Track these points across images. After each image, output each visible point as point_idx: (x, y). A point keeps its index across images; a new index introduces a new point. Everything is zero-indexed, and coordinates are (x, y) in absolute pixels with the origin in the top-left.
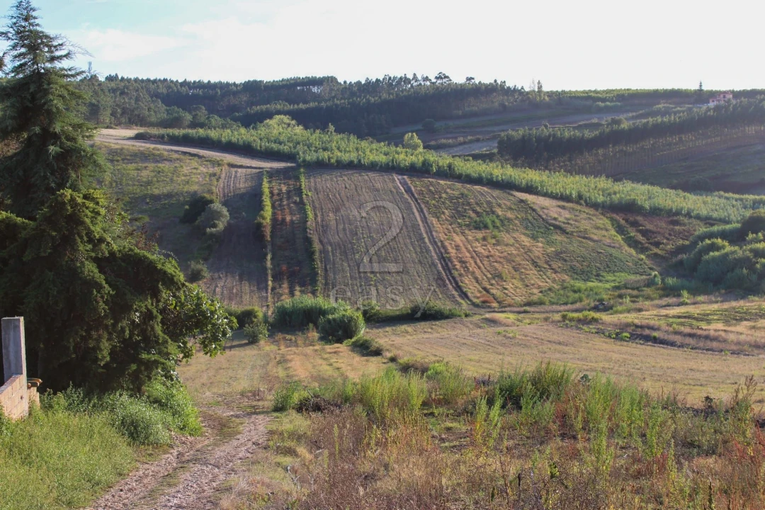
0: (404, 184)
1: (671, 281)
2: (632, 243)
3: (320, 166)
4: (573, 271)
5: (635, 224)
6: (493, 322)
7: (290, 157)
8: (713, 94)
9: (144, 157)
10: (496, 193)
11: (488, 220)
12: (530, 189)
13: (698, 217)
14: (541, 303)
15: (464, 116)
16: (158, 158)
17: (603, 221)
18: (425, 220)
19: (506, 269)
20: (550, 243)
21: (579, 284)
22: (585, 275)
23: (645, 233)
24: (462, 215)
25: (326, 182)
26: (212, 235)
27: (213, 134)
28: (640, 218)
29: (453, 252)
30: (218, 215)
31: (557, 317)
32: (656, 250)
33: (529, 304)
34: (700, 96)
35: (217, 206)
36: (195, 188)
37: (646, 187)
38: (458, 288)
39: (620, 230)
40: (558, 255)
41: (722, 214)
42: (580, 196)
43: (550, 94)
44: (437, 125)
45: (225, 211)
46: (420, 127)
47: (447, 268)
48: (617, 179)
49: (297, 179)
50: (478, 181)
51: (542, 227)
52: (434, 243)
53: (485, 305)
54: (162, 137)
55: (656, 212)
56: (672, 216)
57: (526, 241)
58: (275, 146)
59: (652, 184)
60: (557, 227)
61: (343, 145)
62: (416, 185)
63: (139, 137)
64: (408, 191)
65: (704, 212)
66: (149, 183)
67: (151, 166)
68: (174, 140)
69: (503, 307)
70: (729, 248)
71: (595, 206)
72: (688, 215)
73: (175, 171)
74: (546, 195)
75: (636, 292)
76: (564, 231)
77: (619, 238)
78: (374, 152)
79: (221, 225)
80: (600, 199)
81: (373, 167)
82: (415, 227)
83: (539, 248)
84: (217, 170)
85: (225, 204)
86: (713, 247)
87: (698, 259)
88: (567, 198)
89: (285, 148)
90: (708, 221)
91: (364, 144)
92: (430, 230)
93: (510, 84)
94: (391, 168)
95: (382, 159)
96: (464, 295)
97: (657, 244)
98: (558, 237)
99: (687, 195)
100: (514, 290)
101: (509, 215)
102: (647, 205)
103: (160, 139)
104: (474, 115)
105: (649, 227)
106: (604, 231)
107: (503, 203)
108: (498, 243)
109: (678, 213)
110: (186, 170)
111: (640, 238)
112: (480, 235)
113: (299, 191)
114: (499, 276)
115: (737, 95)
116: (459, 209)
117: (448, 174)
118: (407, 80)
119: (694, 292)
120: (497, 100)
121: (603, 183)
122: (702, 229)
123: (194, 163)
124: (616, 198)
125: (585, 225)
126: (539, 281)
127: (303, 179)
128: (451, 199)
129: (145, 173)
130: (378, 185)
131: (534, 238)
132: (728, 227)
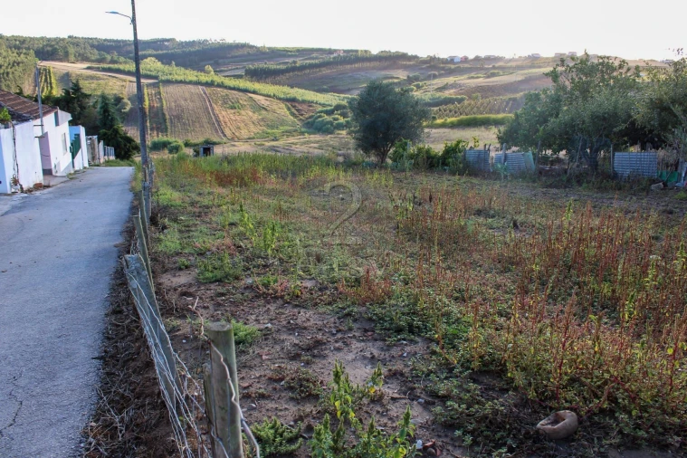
0: (203, 90)
1: (303, 130)
2: (293, 114)
3: (168, 82)
4: (268, 126)
5: (294, 107)
6: (234, 145)
7: (156, 78)
8: (335, 51)
9: (92, 78)
10: (241, 94)
11: (236, 106)
12: (254, 92)
13: (320, 104)
14: (254, 138)
15: (232, 57)
16: (98, 78)
17: (283, 105)
18: (211, 105)
19: (242, 125)
20: (260, 115)
21: (269, 131)
22: (272, 127)
23: (298, 110)
24: (226, 103)
25: (171, 89)
26: (124, 113)
27: (121, 67)
28: (297, 105)
29: (221, 118)
30: (127, 104)
31: (253, 143)
32: (301, 117)
33: (249, 139)
34: (330, 52)
35: (126, 100)
36: (115, 92)
37: (303, 91)
38: (223, 133)
39: (289, 109)
40: (263, 119)
41: (330, 103)
42: (274, 95)
43: (269, 48)
44: (221, 61)
45: (129, 102)
46: (212, 62)
47: (219, 125)
48: (292, 87)
49: (159, 88)
50: (234, 89)
51: (259, 108)
52: (214, 115)
53: (232, 139)
54: (99, 68)
55: (304, 102)
56: (310, 103)
57: (251, 114)
58: (149, 73)
59: (306, 89)
60: (264, 108)
61: (178, 72)
62: (208, 90)
63: (88, 68)
64: (205, 93)
65: (322, 102)
66: (95, 90)
67: (95, 82)
68: (104, 70)
69: (239, 140)
70: (326, 117)
71: (280, 99)
72: (316, 103)
73: (106, 84)
74: (261, 95)
75: (289, 133)
76: (266, 109)
77: (288, 112)
78: (191, 75)
79: (128, 109)
80: (282, 96)
81: (190, 83)
82: (207, 108)
83: (256, 117)
84: (124, 83)
85: (129, 99)
86: (320, 117)
87: (314, 122)
88: (269, 96)
89: (153, 74)
90: (324, 105)
91: (187, 72)
92: (213, 110)
93: (251, 44)
94: (198, 83)
95: (194, 79)
96: (225, 136)
97: (302, 115)
98: (264, 112)
99: (318, 94)
100: (244, 133)
101: (245, 103)
102: (300, 99)
103: (98, 69)
104: (236, 57)
105: (300, 108)
106: (282, 110)
107: (242, 97)
108: (240, 114)
109: (312, 102)
110: (110, 84)
111: (296, 112)
112: (233, 111)
113: (160, 93)
114: (239, 128)
115: (345, 51)
116: (225, 100)
117: (221, 86)
118: (207, 41)
119: (309, 133)
120: (245, 51)
121: (286, 89)
122: (320, 109)
123: (114, 80)
124: (288, 96)
125: (275, 107)
126: (254, 129)
127: (161, 88)
128: (222, 96)
129: (93, 85)
130: (193, 91)
131: (254, 112)
132: (329, 108)
